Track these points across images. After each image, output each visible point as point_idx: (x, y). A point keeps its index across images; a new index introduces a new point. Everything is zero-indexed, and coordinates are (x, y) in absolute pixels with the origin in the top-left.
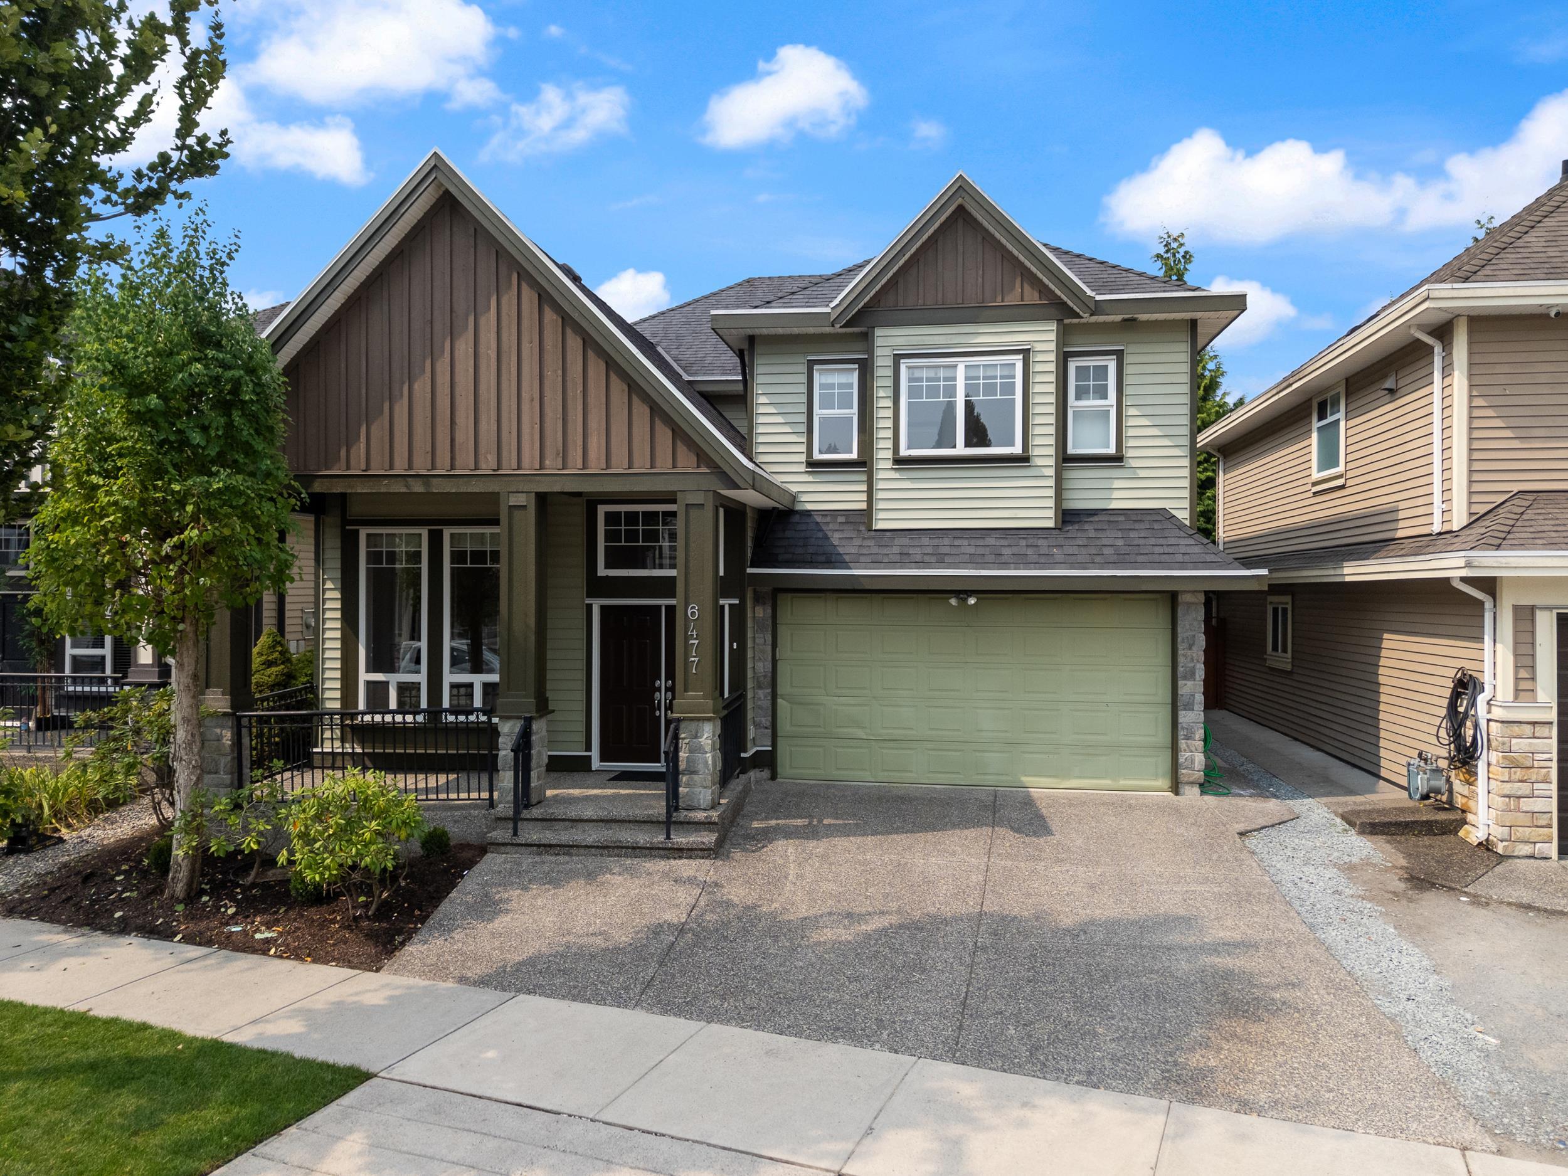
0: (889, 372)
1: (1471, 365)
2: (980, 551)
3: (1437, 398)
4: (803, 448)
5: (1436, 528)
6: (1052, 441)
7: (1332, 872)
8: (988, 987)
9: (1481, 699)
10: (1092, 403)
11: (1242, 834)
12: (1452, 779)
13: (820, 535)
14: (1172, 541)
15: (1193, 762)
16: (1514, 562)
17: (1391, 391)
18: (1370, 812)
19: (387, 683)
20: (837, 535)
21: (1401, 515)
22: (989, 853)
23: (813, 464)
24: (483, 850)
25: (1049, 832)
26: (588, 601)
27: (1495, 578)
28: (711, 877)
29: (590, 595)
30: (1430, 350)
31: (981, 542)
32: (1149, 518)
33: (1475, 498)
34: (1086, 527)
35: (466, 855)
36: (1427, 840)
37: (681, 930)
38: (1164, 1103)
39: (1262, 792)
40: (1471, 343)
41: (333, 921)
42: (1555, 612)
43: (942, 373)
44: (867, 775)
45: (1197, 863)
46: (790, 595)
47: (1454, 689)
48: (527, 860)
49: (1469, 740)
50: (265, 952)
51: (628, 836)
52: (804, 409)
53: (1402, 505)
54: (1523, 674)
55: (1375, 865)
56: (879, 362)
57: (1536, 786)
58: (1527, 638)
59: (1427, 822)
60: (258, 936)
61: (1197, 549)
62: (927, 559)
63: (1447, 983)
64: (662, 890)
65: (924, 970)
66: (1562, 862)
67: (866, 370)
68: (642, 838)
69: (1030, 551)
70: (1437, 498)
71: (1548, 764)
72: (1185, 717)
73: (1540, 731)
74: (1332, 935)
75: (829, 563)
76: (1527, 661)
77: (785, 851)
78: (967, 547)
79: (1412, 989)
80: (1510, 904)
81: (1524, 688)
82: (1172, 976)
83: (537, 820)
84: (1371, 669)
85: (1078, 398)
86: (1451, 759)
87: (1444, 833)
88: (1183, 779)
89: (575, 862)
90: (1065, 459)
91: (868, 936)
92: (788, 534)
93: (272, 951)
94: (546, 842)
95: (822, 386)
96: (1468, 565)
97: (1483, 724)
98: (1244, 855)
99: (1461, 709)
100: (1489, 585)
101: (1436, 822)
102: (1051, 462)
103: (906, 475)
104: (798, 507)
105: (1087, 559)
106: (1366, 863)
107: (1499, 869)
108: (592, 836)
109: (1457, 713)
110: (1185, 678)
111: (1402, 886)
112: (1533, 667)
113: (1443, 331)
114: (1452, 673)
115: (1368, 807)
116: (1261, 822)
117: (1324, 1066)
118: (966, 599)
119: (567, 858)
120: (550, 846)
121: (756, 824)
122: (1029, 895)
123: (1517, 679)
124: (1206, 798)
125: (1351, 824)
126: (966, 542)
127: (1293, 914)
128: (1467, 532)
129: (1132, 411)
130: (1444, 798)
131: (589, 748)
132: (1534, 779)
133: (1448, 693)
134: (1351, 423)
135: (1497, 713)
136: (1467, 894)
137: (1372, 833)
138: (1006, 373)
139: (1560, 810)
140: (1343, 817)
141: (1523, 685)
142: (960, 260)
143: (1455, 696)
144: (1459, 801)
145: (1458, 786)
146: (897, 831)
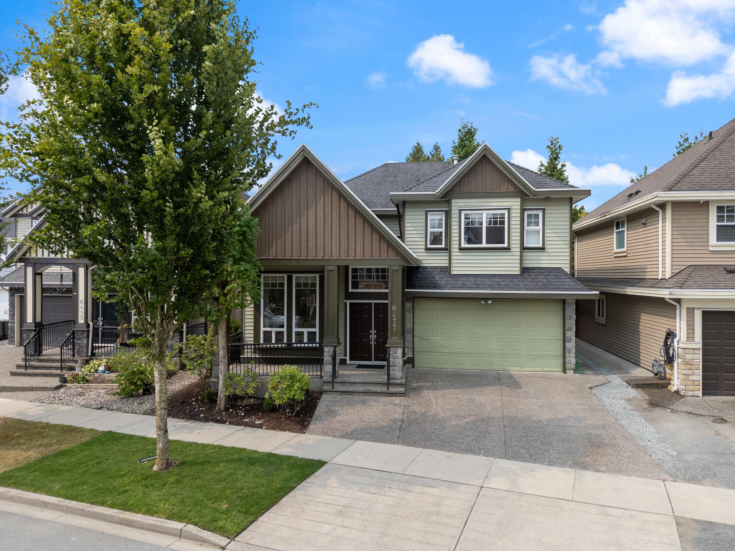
0: (457, 216)
1: (672, 219)
2: (492, 283)
3: (660, 229)
4: (424, 243)
5: (660, 277)
6: (519, 242)
7: (622, 401)
8: (512, 438)
9: (676, 340)
10: (533, 228)
11: (590, 388)
12: (666, 368)
13: (431, 276)
14: (563, 280)
15: (571, 361)
16: (686, 293)
17: (644, 224)
18: (636, 380)
19: (271, 332)
20: (438, 276)
21: (648, 270)
22: (501, 395)
23: (427, 249)
24: (321, 393)
25: (521, 387)
26: (345, 301)
27: (680, 299)
28: (406, 403)
29: (346, 299)
30: (658, 212)
31: (492, 280)
32: (555, 271)
33: (674, 267)
34: (532, 274)
35: (316, 395)
36: (656, 390)
37: (402, 421)
38: (574, 470)
39: (596, 373)
40: (672, 211)
41: (281, 418)
42: (701, 310)
43: (477, 216)
44: (448, 366)
45: (575, 398)
46: (418, 299)
47: (666, 336)
48: (339, 397)
49: (671, 354)
50: (262, 428)
51: (373, 388)
52: (424, 228)
53: (648, 267)
54: (690, 331)
55: (638, 399)
56: (453, 212)
57: (695, 371)
58: (691, 319)
59: (656, 384)
60: (256, 423)
61: (573, 283)
62: (472, 286)
63: (661, 437)
64: (390, 407)
65: (489, 433)
66: (704, 398)
67: (448, 214)
68: (379, 389)
69: (511, 283)
70: (660, 266)
71: (699, 363)
72: (568, 345)
73: (696, 351)
74: (624, 422)
75: (435, 287)
76: (691, 327)
77: (428, 394)
78: (487, 282)
79: (650, 438)
80: (684, 412)
81: (690, 337)
82: (571, 434)
83: (339, 382)
84: (637, 326)
85: (528, 226)
86: (665, 361)
87: (662, 388)
88: (567, 367)
89: (356, 398)
90: (523, 249)
91: (467, 423)
92: (419, 276)
93: (264, 427)
94: (343, 390)
95: (431, 220)
96: (671, 294)
97: (676, 349)
98: (592, 396)
99: (669, 343)
100: (679, 301)
101: (660, 384)
102: (519, 250)
103: (463, 254)
104: (422, 265)
105: (533, 287)
106: (635, 398)
107: (681, 400)
108: (360, 388)
109: (667, 344)
110: (568, 330)
111: (647, 406)
112: (693, 329)
113: (662, 206)
114: (666, 330)
115: (635, 378)
116: (597, 384)
117: (622, 460)
118: (487, 302)
119: (352, 396)
120: (346, 392)
121: (414, 385)
122: (519, 409)
123: (688, 333)
124: (576, 375)
125: (629, 384)
126: (487, 280)
127: (610, 415)
128: (671, 280)
129: (548, 231)
130: (663, 375)
131: (346, 356)
132: (694, 368)
133: (664, 337)
134: (629, 233)
135: (681, 345)
136: (669, 409)
137: (637, 388)
138: (501, 216)
139: (703, 380)
140: (626, 382)
141: (690, 336)
142: (484, 176)
143: (667, 339)
144: (668, 376)
145: (668, 371)
146: (466, 387)
